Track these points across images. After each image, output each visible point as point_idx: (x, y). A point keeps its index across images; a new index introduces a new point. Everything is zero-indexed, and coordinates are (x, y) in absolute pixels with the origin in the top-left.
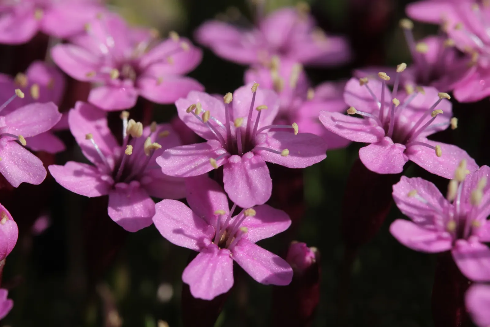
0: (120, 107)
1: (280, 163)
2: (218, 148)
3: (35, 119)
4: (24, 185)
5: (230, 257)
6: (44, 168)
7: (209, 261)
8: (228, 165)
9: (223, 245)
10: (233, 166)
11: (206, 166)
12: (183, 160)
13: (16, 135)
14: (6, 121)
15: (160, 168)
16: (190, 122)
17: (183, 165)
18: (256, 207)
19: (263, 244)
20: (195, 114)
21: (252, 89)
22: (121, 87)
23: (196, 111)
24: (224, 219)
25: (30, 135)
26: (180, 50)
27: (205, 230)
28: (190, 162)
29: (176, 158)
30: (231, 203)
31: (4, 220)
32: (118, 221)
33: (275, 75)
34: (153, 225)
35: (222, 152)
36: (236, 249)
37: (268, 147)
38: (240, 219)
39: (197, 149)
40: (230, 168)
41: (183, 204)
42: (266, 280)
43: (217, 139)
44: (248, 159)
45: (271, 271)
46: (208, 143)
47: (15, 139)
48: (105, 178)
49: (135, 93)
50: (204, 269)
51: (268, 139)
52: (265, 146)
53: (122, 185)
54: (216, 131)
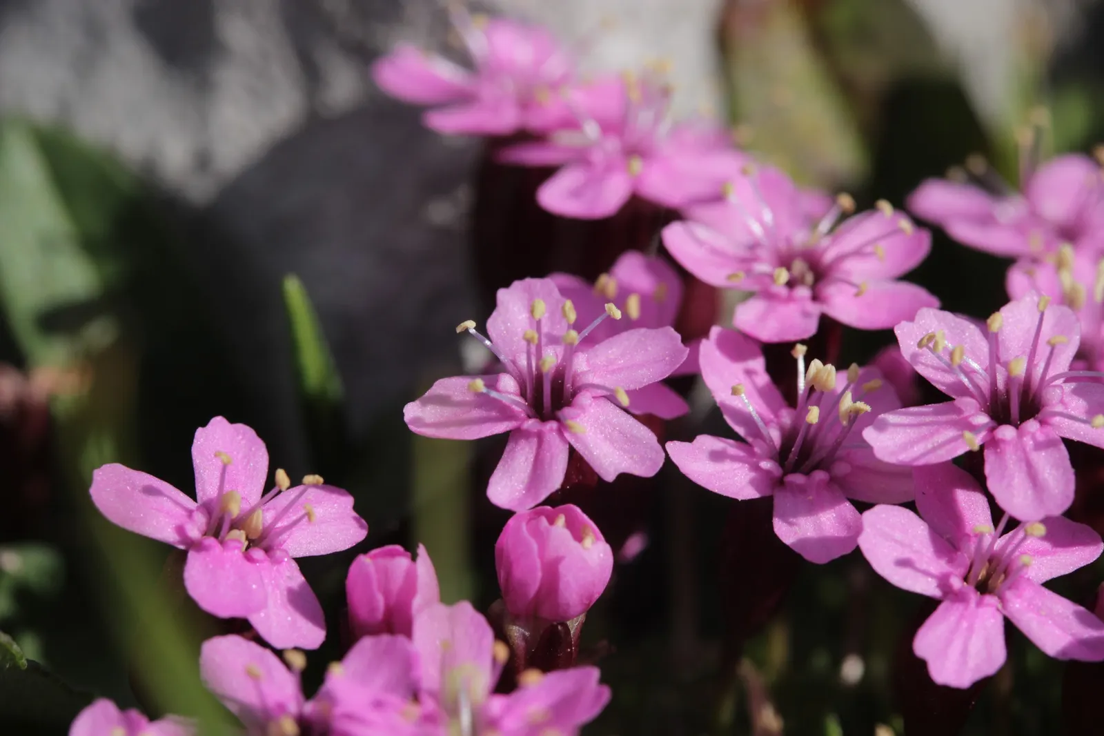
0: (791, 337)
1: (1086, 440)
2: (973, 412)
3: (639, 357)
4: (624, 478)
5: (998, 610)
6: (659, 447)
7: (962, 617)
8: (992, 442)
9: (983, 588)
10: (1002, 446)
11: (953, 444)
12: (912, 433)
13: (607, 385)
14: (588, 361)
15: (869, 448)
16: (923, 364)
17: (912, 443)
18: (1046, 521)
19: (1057, 585)
20: (933, 350)
21: (1038, 306)
22: (790, 299)
23: (936, 345)
24: (987, 541)
25: (632, 387)
26: (898, 231)
27: (951, 561)
28: (924, 438)
29: (898, 429)
30: (997, 512)
31: (588, 542)
32: (793, 544)
33: (1066, 279)
34: (858, 552)
35: (983, 419)
36: (1009, 595)
37: (1065, 411)
38: (1016, 541)
39: (936, 413)
40: (997, 448)
41: (911, 514)
42: (1064, 652)
43: (972, 396)
44: (1029, 433)
45: (1072, 635)
46: (956, 402)
47: (604, 393)
48: (766, 465)
49: (815, 309)
50: (954, 631)
51: (1064, 396)
52: (1059, 408)
53: (798, 479)
54: (971, 380)
